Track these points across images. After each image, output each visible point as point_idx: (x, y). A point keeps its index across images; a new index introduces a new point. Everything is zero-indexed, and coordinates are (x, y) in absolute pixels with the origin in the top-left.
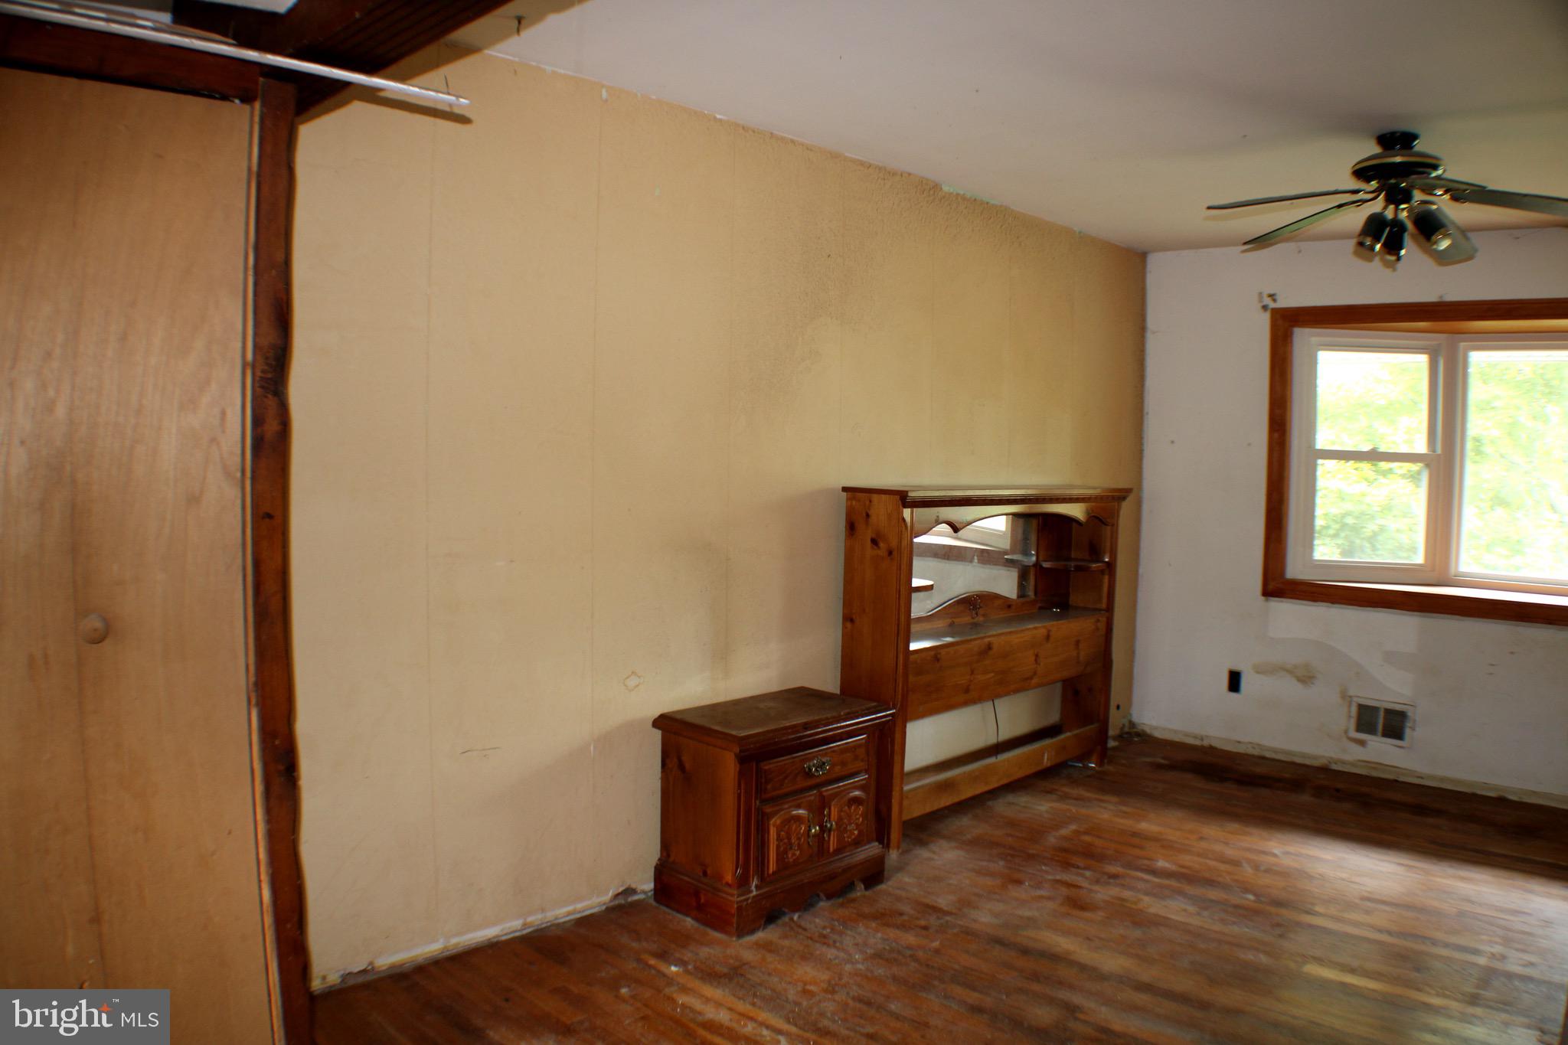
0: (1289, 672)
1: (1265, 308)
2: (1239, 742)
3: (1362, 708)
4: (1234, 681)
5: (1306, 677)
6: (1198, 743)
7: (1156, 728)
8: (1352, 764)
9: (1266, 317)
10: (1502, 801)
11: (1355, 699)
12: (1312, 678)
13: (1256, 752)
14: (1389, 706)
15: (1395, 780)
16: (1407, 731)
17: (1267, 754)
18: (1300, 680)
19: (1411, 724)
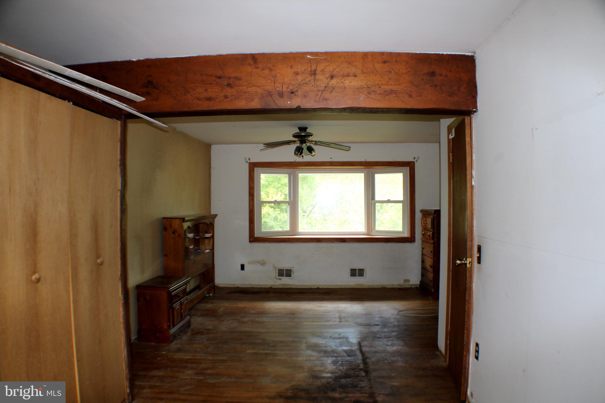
0: (258, 263)
1: (247, 162)
2: (245, 284)
3: (279, 270)
4: (243, 267)
5: (263, 263)
6: (233, 286)
7: (220, 284)
8: (278, 285)
9: (247, 165)
10: (318, 288)
11: (277, 268)
12: (265, 263)
13: (251, 286)
14: (287, 268)
15: (290, 288)
16: (292, 274)
17: (254, 286)
18: (261, 264)
19: (293, 272)
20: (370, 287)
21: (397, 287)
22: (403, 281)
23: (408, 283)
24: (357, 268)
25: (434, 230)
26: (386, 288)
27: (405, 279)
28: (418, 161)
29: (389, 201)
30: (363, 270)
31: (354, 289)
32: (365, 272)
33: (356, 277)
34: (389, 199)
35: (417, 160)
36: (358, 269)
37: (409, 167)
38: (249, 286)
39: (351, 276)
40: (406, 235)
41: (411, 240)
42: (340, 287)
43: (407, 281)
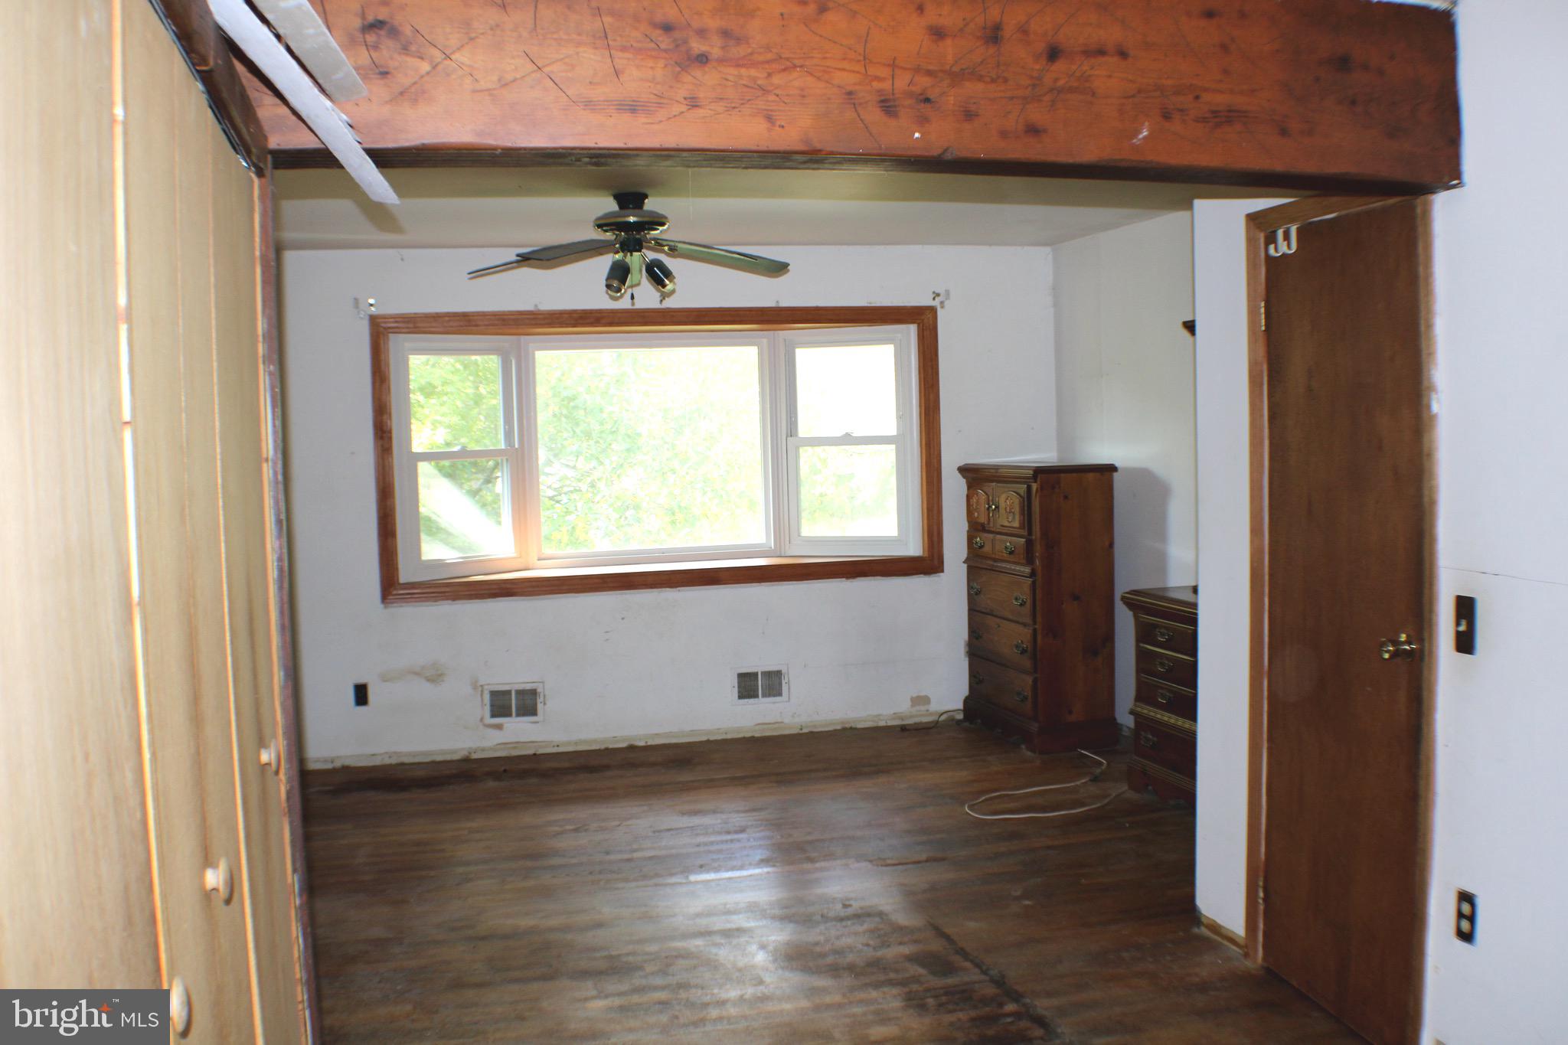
0: (418, 674)
1: (362, 315)
3: (493, 694)
4: (361, 694)
5: (435, 676)
6: (329, 766)
8: (493, 746)
9: (365, 325)
10: (632, 748)
11: (486, 687)
12: (441, 675)
13: (394, 761)
14: (520, 687)
15: (535, 754)
16: (540, 706)
17: (406, 760)
18: (429, 680)
19: (542, 699)
20: (805, 731)
21: (890, 723)
22: (909, 703)
23: (923, 708)
24: (759, 670)
25: (1030, 533)
26: (856, 729)
27: (915, 695)
28: (947, 303)
29: (848, 440)
30: (779, 673)
31: (752, 740)
32: (786, 681)
33: (756, 699)
34: (849, 431)
35: (942, 303)
36: (764, 673)
37: (919, 324)
38: (387, 761)
39: (742, 696)
40: (914, 548)
41: (928, 564)
42: (704, 738)
43: (921, 700)
